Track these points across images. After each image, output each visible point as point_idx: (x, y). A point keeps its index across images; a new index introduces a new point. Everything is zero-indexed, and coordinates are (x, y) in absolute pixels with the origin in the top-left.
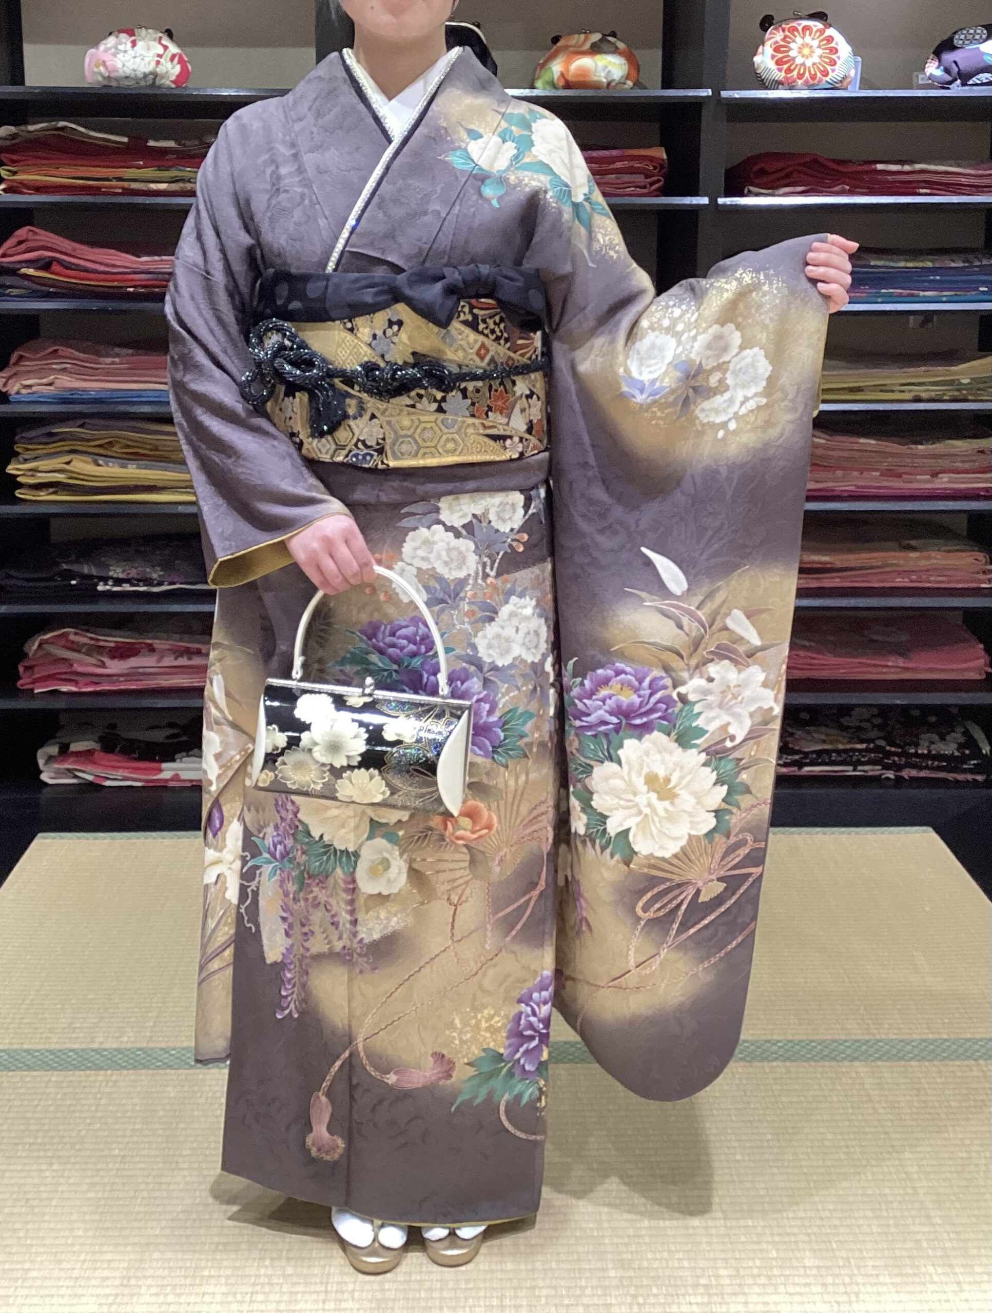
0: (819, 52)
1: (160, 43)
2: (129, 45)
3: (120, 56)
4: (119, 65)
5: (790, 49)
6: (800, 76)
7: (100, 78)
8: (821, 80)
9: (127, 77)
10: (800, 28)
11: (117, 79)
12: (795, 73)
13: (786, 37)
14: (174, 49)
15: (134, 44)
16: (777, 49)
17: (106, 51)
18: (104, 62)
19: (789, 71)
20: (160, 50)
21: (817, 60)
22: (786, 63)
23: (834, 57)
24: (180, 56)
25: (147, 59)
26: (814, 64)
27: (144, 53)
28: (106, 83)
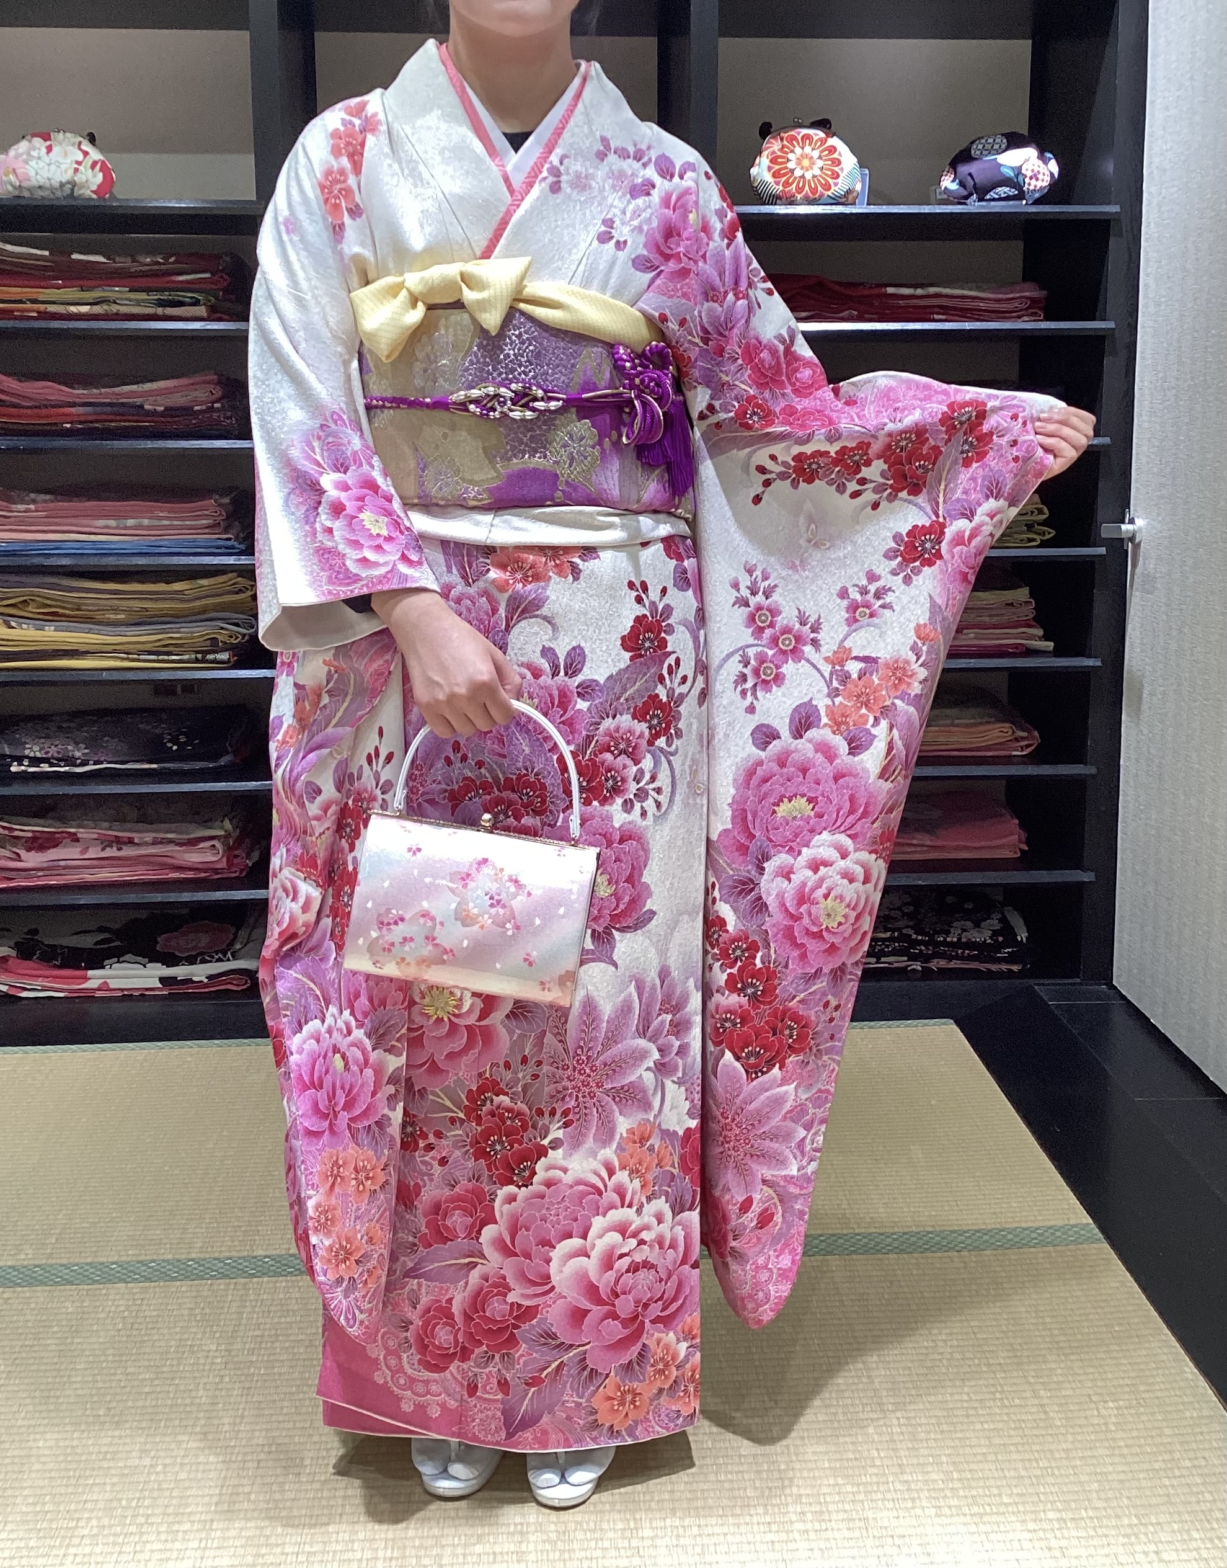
0: (820, 163)
1: (80, 148)
2: (44, 150)
3: (33, 163)
4: (32, 173)
5: (788, 160)
6: (800, 190)
7: (10, 188)
8: (822, 195)
9: (40, 187)
10: (799, 138)
11: (29, 190)
12: (794, 186)
13: (783, 146)
14: (95, 155)
15: (49, 149)
16: (774, 160)
17: (17, 157)
18: (14, 170)
19: (787, 184)
20: (80, 157)
21: (817, 172)
22: (784, 175)
23: (836, 169)
24: (103, 163)
25: (63, 167)
26: (814, 176)
27: (61, 160)
28: (17, 193)
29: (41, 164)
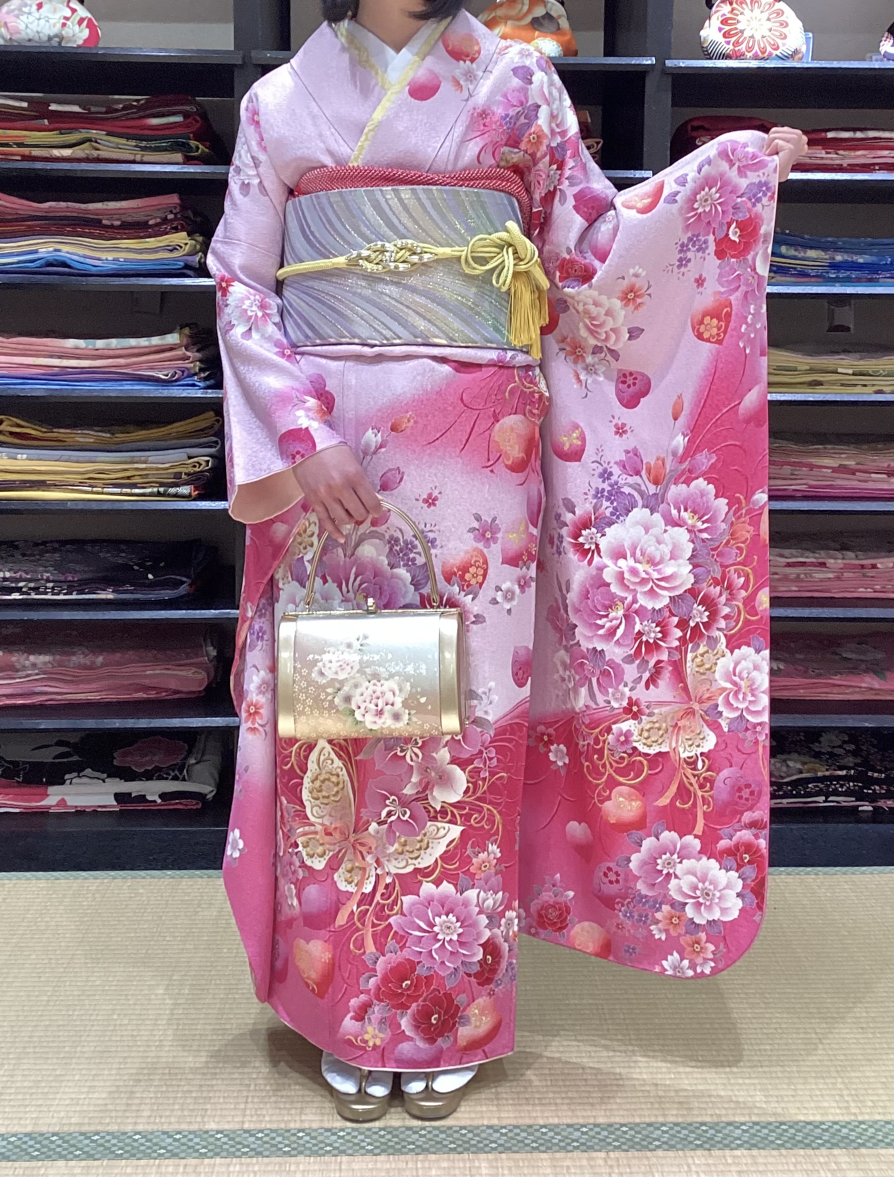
0: (769, 25)
1: (68, 6)
2: (35, 7)
3: (24, 18)
5: (739, 22)
8: (770, 53)
11: (19, 42)
12: (744, 45)
13: (733, 9)
14: (83, 13)
15: (40, 6)
16: (725, 22)
17: (9, 13)
18: (6, 24)
20: (68, 13)
21: (765, 33)
22: (736, 34)
23: (783, 30)
24: (90, 20)
26: (763, 37)
29: (31, 18)
